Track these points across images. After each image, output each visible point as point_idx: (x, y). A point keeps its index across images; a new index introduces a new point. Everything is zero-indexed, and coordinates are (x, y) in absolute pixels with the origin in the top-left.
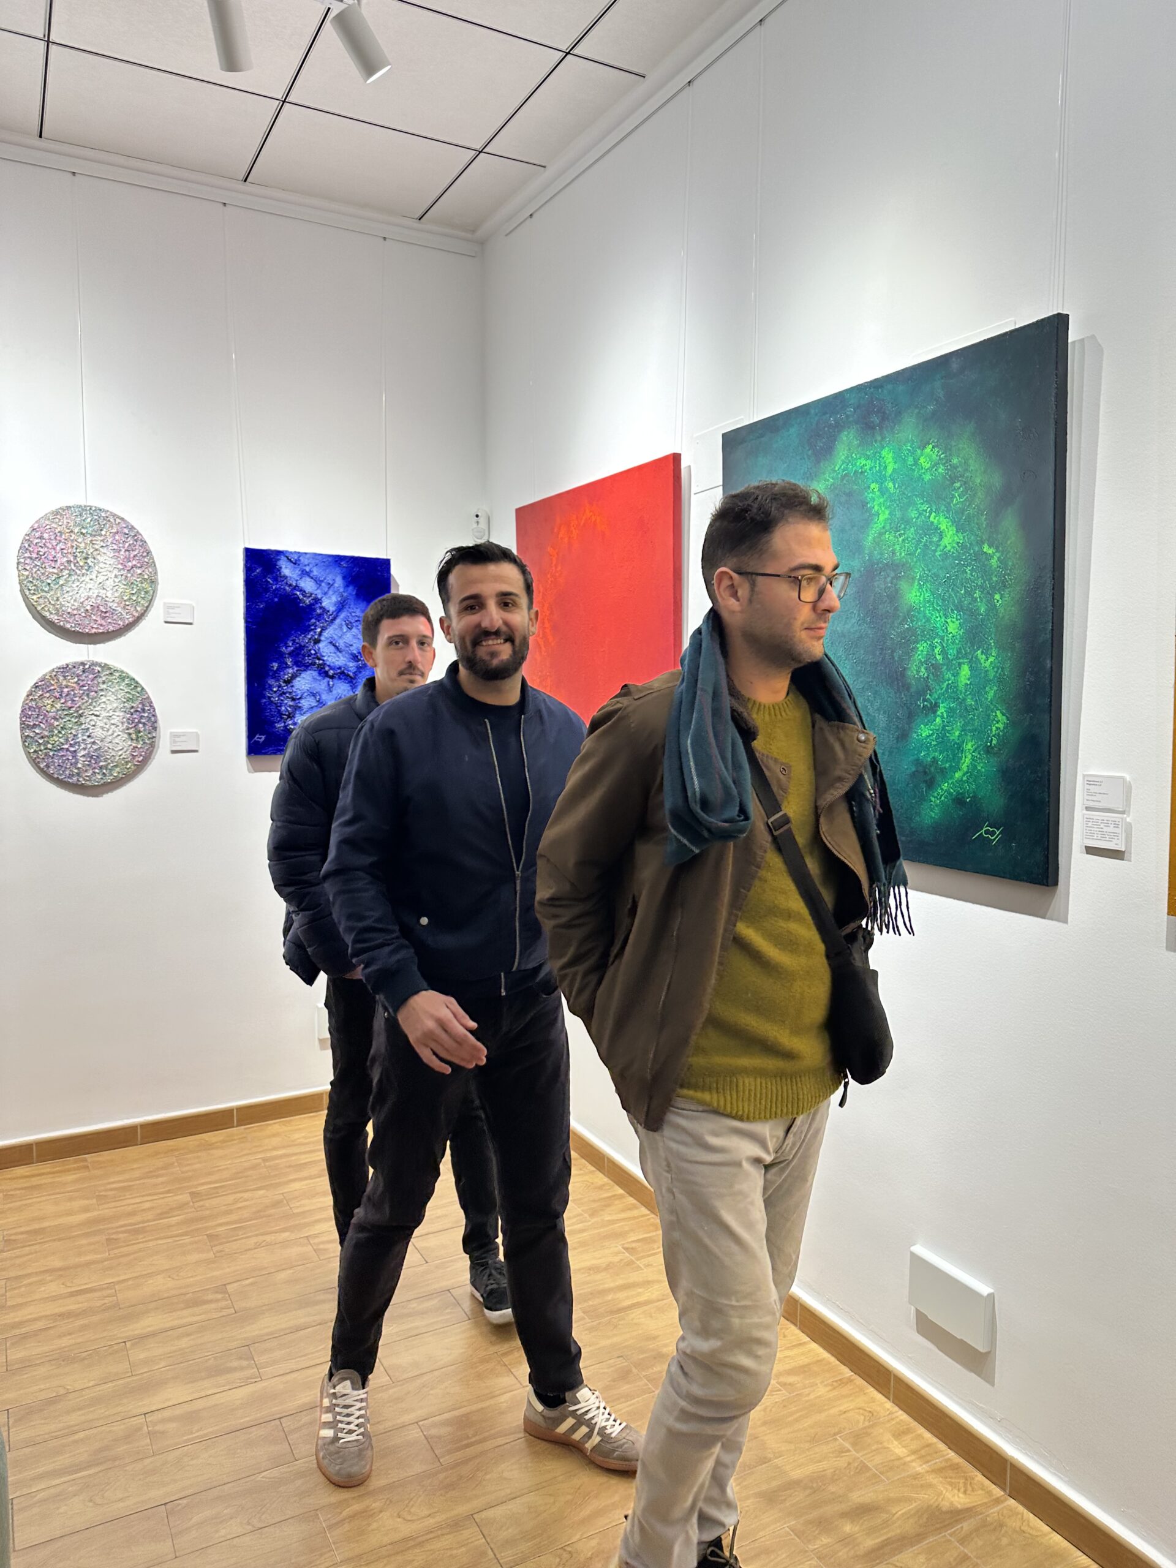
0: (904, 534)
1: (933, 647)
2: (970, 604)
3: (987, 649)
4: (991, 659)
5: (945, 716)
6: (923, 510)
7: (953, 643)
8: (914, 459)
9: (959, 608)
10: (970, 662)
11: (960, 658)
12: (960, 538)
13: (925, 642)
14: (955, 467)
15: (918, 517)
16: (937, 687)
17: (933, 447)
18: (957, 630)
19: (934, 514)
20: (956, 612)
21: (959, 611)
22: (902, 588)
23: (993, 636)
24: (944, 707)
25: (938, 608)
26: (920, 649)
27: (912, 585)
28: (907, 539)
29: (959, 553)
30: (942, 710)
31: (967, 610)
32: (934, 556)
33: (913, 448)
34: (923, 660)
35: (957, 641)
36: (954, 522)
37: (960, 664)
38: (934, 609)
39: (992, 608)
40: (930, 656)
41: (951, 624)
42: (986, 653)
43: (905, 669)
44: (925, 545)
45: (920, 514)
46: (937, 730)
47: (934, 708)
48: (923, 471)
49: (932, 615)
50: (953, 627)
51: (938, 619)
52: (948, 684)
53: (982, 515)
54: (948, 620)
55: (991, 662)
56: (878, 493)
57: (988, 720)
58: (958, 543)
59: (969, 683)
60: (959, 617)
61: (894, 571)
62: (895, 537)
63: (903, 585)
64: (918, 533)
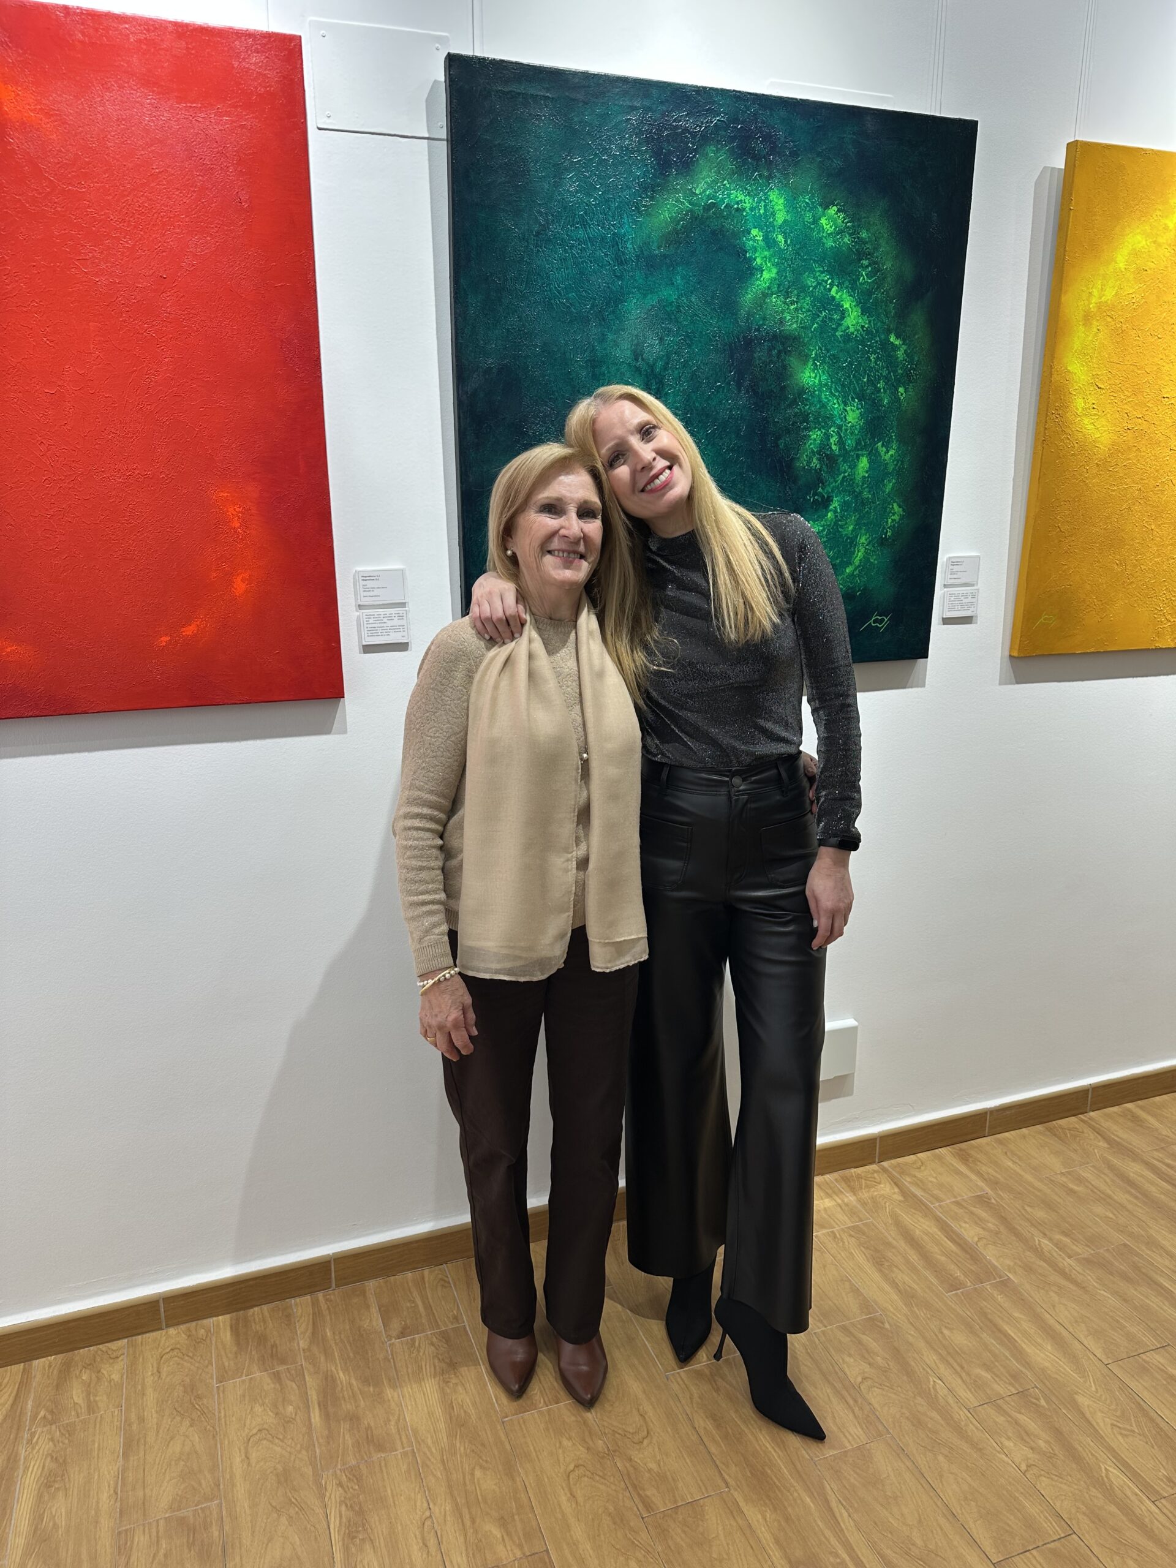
0: (797, 302)
1: (828, 437)
2: (872, 393)
3: (889, 442)
4: (892, 452)
5: (839, 511)
6: (823, 280)
7: (852, 433)
8: (814, 216)
9: (861, 397)
10: (869, 454)
11: (858, 450)
12: (864, 321)
13: (820, 430)
14: (862, 241)
15: (815, 288)
16: (832, 480)
17: (839, 211)
18: (857, 420)
19: (835, 289)
20: (856, 400)
21: (860, 400)
22: (792, 365)
23: (895, 429)
24: (838, 501)
25: (837, 394)
26: (812, 437)
27: (805, 363)
28: (801, 308)
29: (864, 338)
30: (835, 504)
31: (869, 399)
32: (834, 335)
33: (813, 203)
34: (815, 450)
35: (856, 432)
36: (859, 303)
37: (858, 457)
38: (832, 394)
39: (896, 399)
40: (824, 445)
41: (851, 413)
42: (887, 446)
43: (793, 459)
44: (823, 321)
45: (819, 284)
46: (829, 526)
47: (826, 502)
48: (825, 235)
49: (829, 401)
50: (853, 416)
51: (835, 406)
52: (844, 477)
53: (891, 302)
54: (848, 409)
55: (892, 456)
56: (762, 244)
57: (884, 512)
58: (863, 327)
59: (867, 475)
60: (860, 407)
61: (783, 344)
62: (785, 303)
63: (793, 361)
64: (815, 305)
